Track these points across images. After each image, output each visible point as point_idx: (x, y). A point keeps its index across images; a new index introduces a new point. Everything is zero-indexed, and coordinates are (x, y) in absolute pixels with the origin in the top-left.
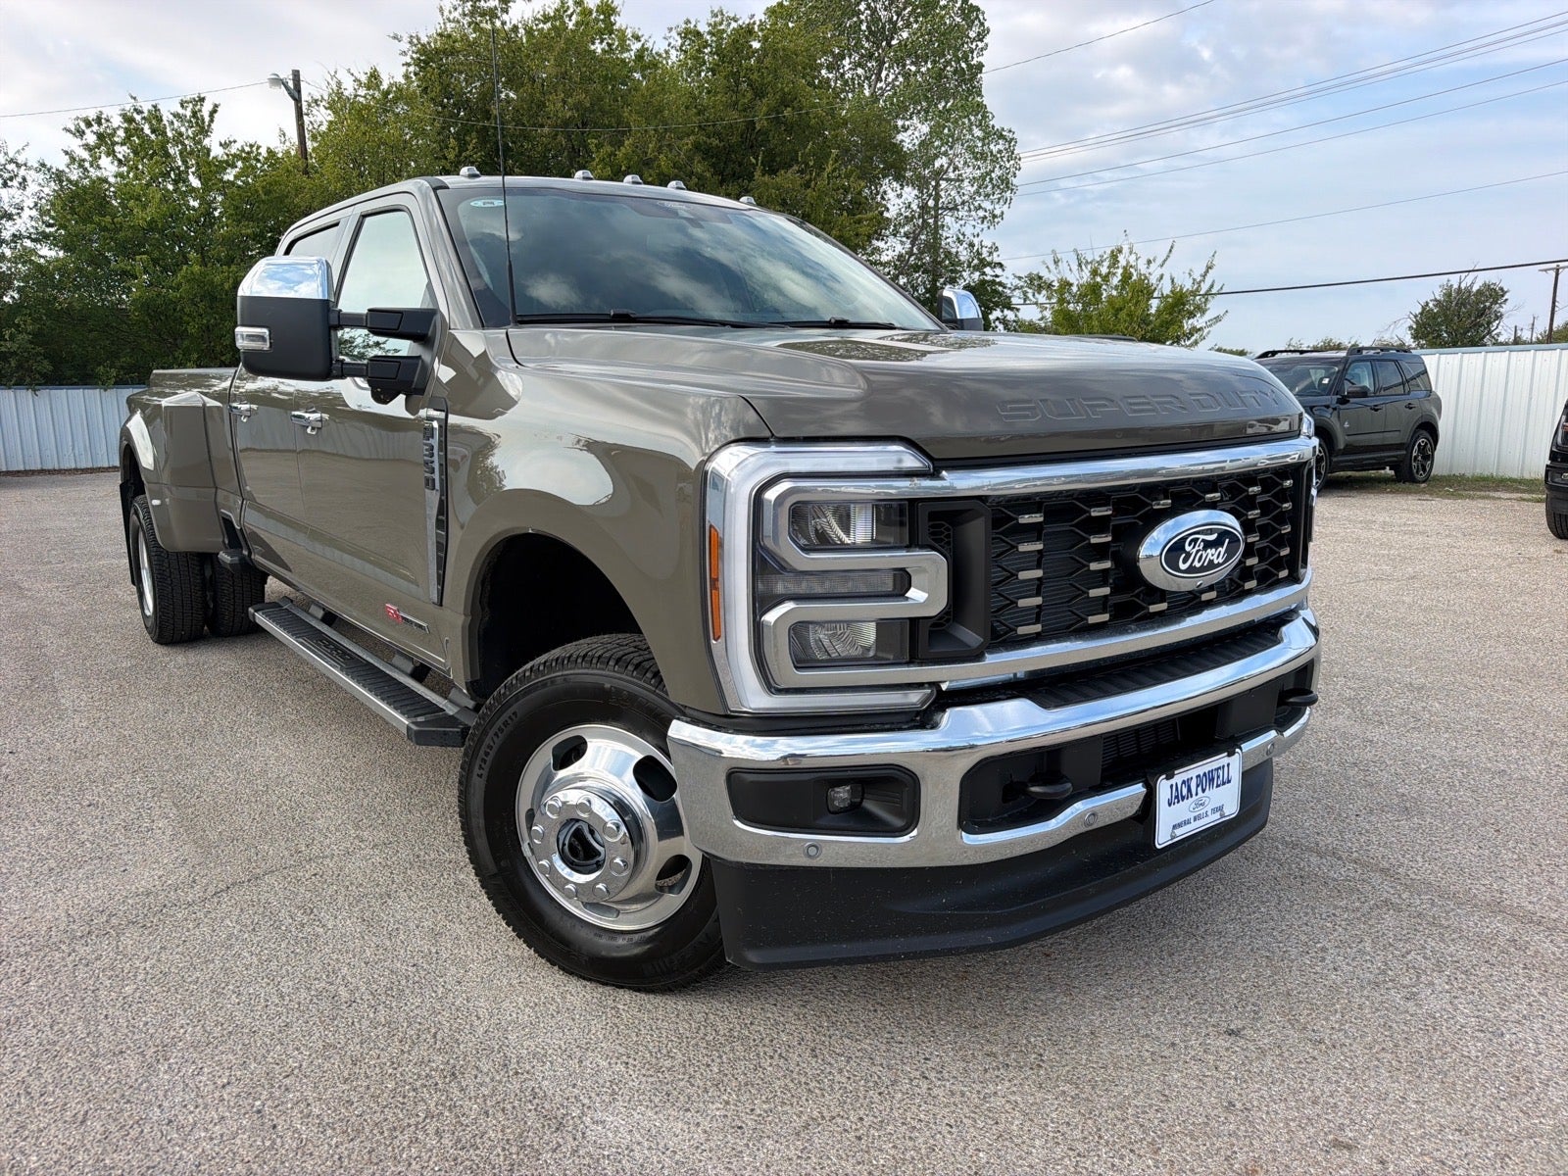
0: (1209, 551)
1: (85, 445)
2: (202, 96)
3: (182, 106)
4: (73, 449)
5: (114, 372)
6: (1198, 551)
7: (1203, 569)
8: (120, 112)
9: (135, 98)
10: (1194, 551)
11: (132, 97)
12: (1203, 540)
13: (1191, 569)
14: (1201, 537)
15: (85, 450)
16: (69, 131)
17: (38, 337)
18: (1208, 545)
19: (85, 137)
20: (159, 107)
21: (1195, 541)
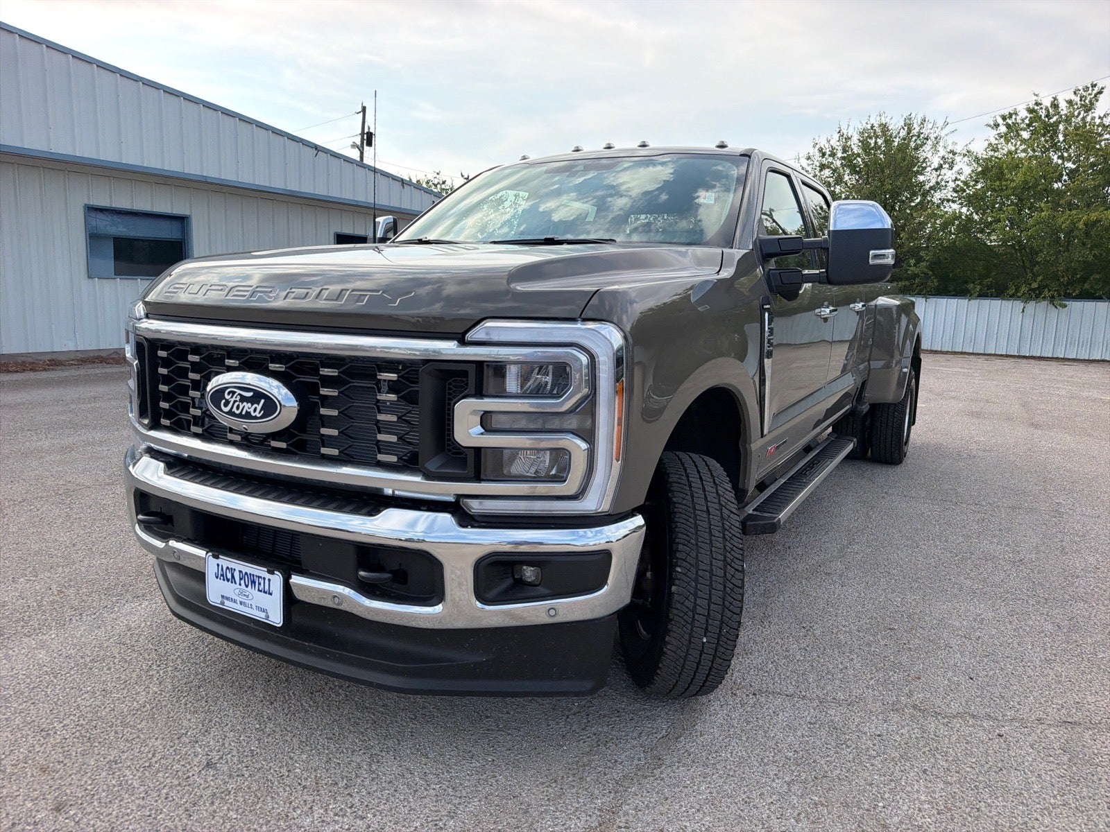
0: (245, 404)
1: (950, 336)
2: (1094, 83)
3: (1075, 93)
4: (942, 338)
5: (978, 288)
6: (235, 401)
7: (240, 416)
8: (1026, 107)
9: (1037, 95)
10: (232, 400)
11: (1035, 95)
12: (239, 394)
13: (231, 413)
14: (238, 391)
15: (950, 339)
16: (990, 126)
17: (932, 266)
18: (243, 399)
19: (999, 128)
20: (1058, 97)
21: (234, 393)
